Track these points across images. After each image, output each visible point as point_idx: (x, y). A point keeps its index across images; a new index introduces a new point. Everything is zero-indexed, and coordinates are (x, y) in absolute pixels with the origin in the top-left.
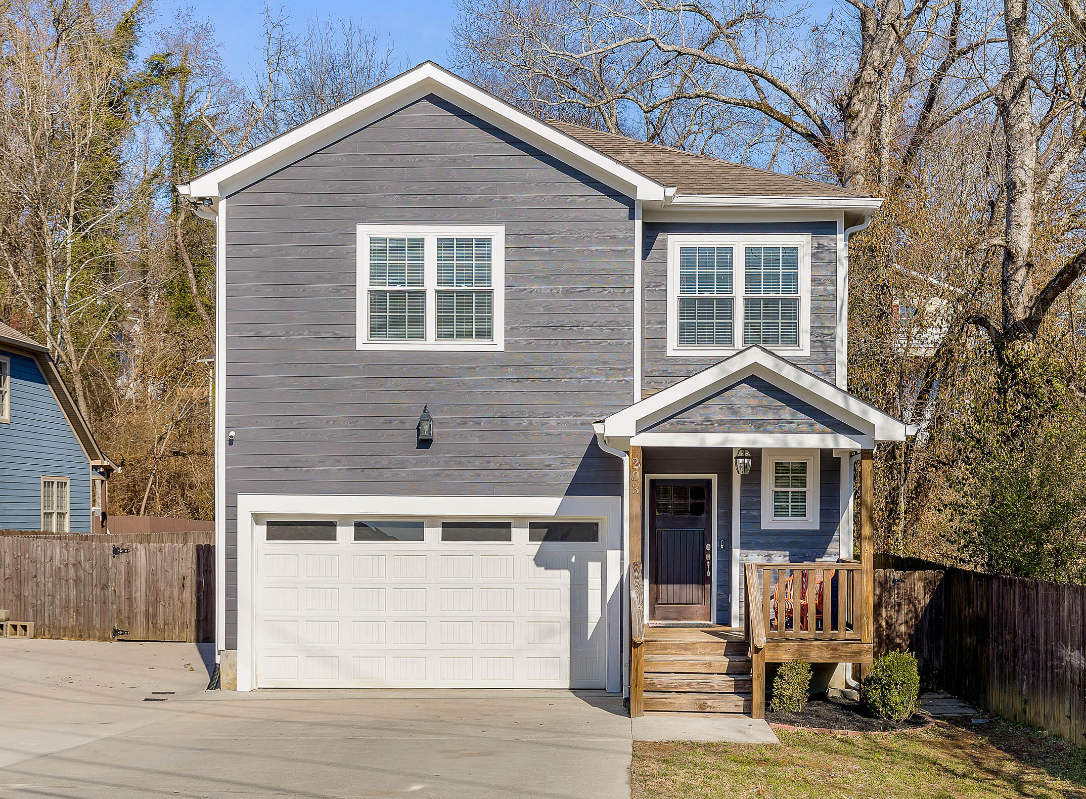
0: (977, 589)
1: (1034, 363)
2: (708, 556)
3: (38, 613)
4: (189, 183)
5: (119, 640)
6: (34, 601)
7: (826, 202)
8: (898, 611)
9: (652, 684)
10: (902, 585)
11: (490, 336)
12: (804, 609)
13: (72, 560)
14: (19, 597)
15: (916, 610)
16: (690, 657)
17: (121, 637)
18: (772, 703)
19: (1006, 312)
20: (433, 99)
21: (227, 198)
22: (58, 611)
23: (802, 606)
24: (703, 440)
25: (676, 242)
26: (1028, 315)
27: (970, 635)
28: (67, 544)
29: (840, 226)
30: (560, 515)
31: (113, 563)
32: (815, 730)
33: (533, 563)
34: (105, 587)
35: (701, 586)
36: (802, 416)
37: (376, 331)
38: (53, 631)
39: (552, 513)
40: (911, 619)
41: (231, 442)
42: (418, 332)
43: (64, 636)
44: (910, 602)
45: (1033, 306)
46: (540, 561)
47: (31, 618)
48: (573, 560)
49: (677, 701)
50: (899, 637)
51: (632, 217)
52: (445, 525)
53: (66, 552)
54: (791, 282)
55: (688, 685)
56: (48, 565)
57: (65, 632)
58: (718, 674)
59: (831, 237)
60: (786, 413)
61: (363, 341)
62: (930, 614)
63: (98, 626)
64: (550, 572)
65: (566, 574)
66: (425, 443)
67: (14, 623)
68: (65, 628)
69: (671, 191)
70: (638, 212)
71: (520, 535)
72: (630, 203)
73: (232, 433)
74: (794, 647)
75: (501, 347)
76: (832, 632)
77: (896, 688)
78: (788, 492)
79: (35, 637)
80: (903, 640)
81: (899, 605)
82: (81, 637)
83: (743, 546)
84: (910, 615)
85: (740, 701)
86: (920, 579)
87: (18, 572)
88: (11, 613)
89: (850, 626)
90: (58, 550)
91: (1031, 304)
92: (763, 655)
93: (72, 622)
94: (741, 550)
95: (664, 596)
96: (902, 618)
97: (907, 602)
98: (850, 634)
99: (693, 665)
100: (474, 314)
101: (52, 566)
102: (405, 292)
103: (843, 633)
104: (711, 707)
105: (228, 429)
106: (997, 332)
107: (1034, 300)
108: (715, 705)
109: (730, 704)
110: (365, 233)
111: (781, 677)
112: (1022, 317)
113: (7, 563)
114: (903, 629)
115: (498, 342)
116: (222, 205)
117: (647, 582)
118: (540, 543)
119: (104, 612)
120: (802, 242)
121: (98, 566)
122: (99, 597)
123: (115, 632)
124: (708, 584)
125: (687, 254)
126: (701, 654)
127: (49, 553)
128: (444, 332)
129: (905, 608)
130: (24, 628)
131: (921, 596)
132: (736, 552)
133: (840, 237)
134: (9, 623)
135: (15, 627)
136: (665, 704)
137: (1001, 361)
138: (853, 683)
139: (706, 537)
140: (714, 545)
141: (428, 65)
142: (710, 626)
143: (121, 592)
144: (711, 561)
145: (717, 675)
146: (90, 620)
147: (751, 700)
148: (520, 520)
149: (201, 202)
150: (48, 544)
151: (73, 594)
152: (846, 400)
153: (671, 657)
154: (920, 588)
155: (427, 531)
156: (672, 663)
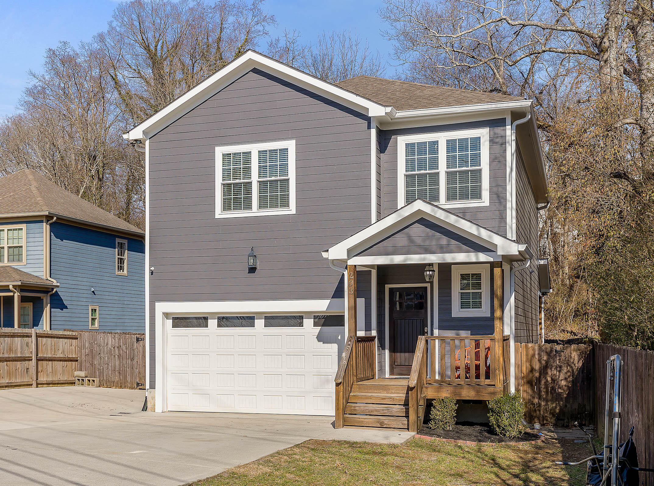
3: (101, 373)
4: (128, 132)
5: (140, 389)
6: (99, 367)
7: (494, 106)
8: (560, 371)
9: (355, 410)
10: (562, 354)
11: (288, 205)
13: (117, 345)
14: (92, 365)
15: (573, 371)
16: (383, 394)
17: (140, 387)
18: (430, 424)
20: (255, 71)
21: (150, 139)
22: (110, 372)
23: (476, 365)
24: (392, 260)
25: (402, 141)
28: (114, 336)
29: (508, 121)
30: (329, 311)
31: (137, 347)
32: (446, 440)
33: (316, 339)
34: (132, 359)
36: (453, 242)
37: (226, 207)
38: (108, 384)
39: (324, 309)
40: (569, 377)
41: (152, 273)
42: (249, 207)
43: (113, 386)
44: (569, 365)
46: (320, 338)
47: (98, 376)
48: (339, 338)
49: (366, 420)
50: (560, 388)
51: (369, 127)
52: (266, 318)
53: (114, 340)
54: (476, 159)
55: (377, 411)
56: (105, 348)
57: (113, 384)
59: (502, 128)
60: (444, 240)
61: (219, 213)
62: (582, 372)
63: (129, 381)
64: (326, 345)
65: (335, 346)
66: (252, 270)
67: (89, 379)
68: (113, 382)
69: (389, 109)
70: (373, 124)
71: (308, 323)
72: (368, 119)
73: (152, 268)
74: (450, 389)
75: (293, 212)
76: (476, 380)
78: (470, 293)
79: (99, 387)
80: (564, 390)
81: (561, 367)
82: (121, 387)
83: (440, 328)
84: (569, 374)
86: (574, 350)
87: (92, 351)
88: (88, 373)
89: (487, 377)
90: (110, 339)
92: (416, 392)
93: (117, 379)
94: (440, 331)
95: (398, 360)
96: (562, 376)
97: (566, 365)
98: (488, 382)
99: (383, 399)
100: (279, 193)
101: (107, 348)
102: (241, 183)
103: (483, 381)
104: (387, 425)
105: (151, 266)
108: (389, 423)
109: (398, 423)
110: (220, 151)
111: (434, 407)
113: (86, 347)
114: (563, 383)
115: (292, 209)
116: (147, 143)
117: (387, 352)
118: (320, 327)
119: (132, 374)
120: (483, 133)
121: (129, 348)
122: (129, 365)
123: (138, 384)
125: (410, 147)
126: (392, 393)
127: (106, 342)
128: (262, 205)
129: (565, 370)
130: (94, 381)
131: (576, 362)
132: (436, 332)
133: (508, 127)
134: (87, 378)
135: (89, 380)
136: (359, 422)
139: (424, 323)
140: (429, 328)
141: (250, 51)
143: (140, 363)
145: (398, 406)
146: (125, 377)
148: (309, 314)
149: (135, 142)
150: (106, 336)
151: (117, 363)
152: (478, 230)
153: (370, 394)
154: (575, 355)
155: (257, 321)
156: (370, 397)
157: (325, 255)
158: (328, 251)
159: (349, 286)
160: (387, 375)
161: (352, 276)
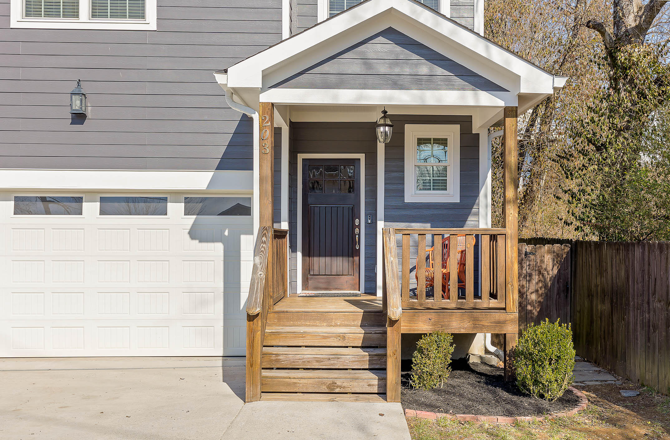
0: (612, 258)
1: (644, 63)
2: (357, 230)
8: (529, 281)
9: (277, 361)
10: (532, 257)
11: (142, 16)
12: (446, 278)
15: (545, 279)
16: (323, 329)
18: (411, 380)
19: (618, 22)
23: (444, 275)
26: (638, 22)
27: (603, 302)
30: (211, 190)
32: (460, 416)
33: (188, 236)
35: (351, 259)
36: (441, 72)
37: (31, 11)
39: (203, 186)
40: (541, 288)
42: (73, 12)
44: (540, 273)
45: (643, 14)
46: (194, 234)
48: (226, 233)
49: (302, 381)
50: (530, 305)
52: (103, 200)
55: (317, 361)
58: (353, 347)
60: (424, 68)
61: (18, 20)
62: (558, 282)
64: (205, 245)
65: (219, 247)
71: (175, 209)
74: (434, 317)
75: (153, 26)
76: (475, 301)
77: (550, 364)
80: (534, 307)
81: (530, 275)
83: (387, 219)
84: (540, 285)
85: (373, 379)
86: (549, 252)
91: (640, 13)
92: (399, 328)
94: (386, 223)
95: (316, 268)
96: (533, 287)
97: (537, 272)
98: (493, 303)
99: (325, 338)
103: (486, 302)
104: (340, 387)
106: (611, 38)
107: (643, 10)
108: (345, 384)
109: (361, 384)
111: (421, 351)
112: (633, 25)
114: (534, 297)
115: (151, 21)
117: (299, 255)
118: (195, 217)
124: (356, 256)
126: (336, 325)
129: (536, 278)
131: (550, 268)
132: (381, 225)
136: (289, 384)
137: (614, 64)
138: (492, 349)
139: (354, 213)
140: (362, 221)
142: (356, 295)
144: (359, 235)
145: (351, 349)
147: (385, 379)
148: (175, 195)
153: (302, 329)
154: (548, 260)
155: (86, 206)
156: (303, 335)
157: (220, 78)
158: (226, 71)
159: (261, 139)
160: (299, 290)
161: (267, 122)
